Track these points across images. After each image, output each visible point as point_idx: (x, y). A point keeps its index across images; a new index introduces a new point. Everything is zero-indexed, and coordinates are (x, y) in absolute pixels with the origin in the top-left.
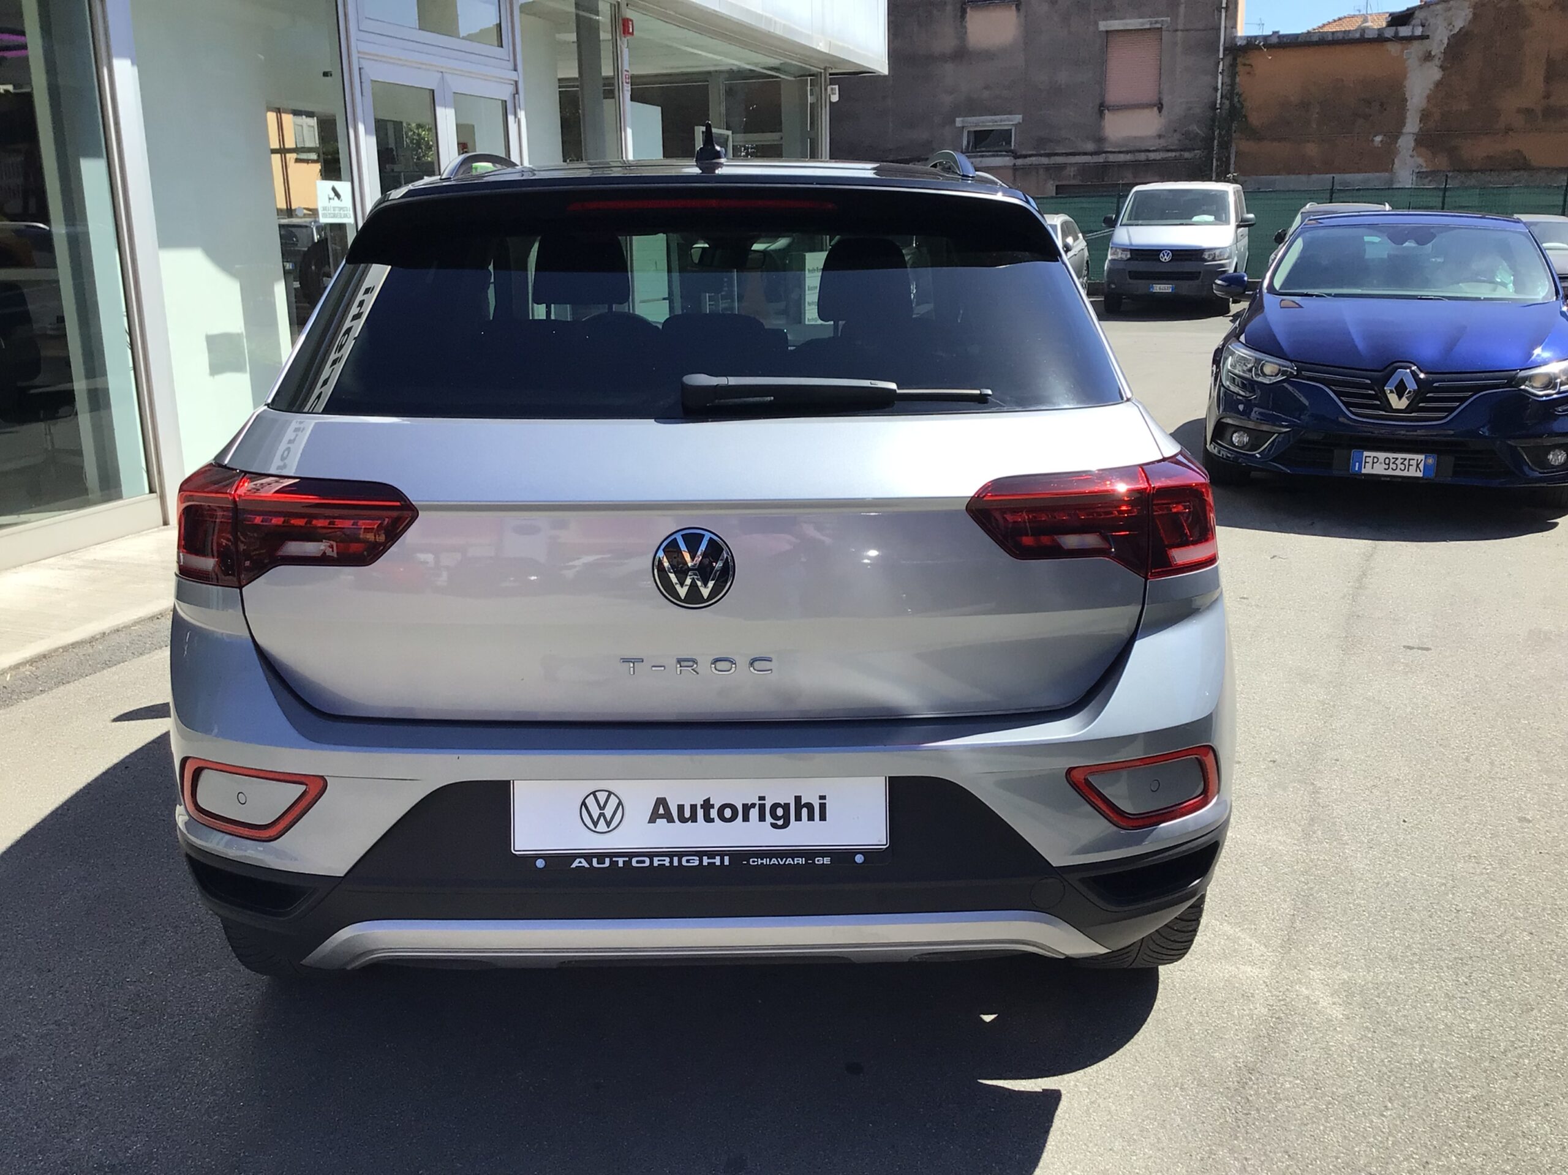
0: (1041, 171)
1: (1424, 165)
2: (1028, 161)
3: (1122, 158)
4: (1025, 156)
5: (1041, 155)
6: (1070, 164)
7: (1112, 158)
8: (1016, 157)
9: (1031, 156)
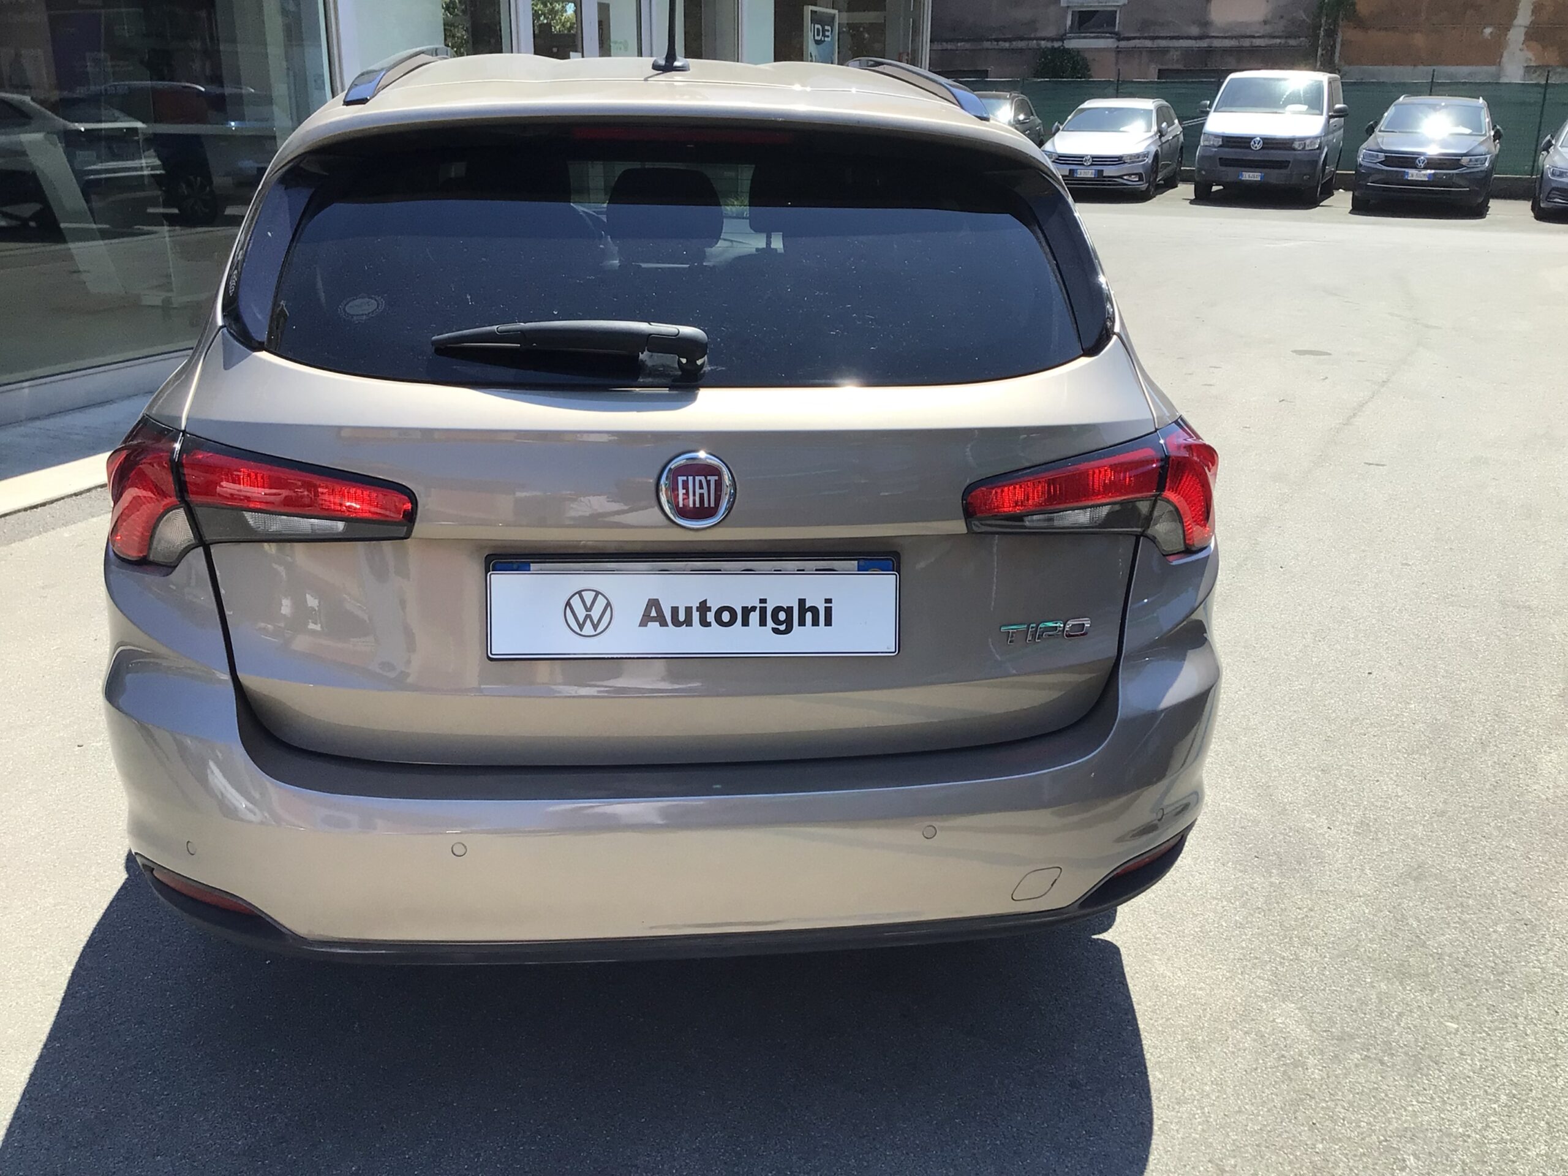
0: (1144, 53)
1: (1533, 59)
2: (1132, 43)
3: (1227, 43)
4: (1129, 39)
5: (1145, 38)
6: (1174, 48)
7: (1217, 43)
8: (1119, 40)
9: (1134, 38)
